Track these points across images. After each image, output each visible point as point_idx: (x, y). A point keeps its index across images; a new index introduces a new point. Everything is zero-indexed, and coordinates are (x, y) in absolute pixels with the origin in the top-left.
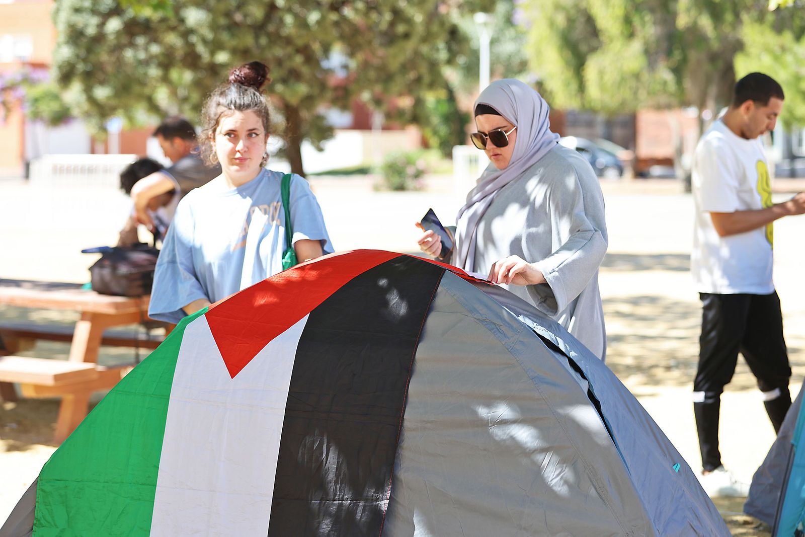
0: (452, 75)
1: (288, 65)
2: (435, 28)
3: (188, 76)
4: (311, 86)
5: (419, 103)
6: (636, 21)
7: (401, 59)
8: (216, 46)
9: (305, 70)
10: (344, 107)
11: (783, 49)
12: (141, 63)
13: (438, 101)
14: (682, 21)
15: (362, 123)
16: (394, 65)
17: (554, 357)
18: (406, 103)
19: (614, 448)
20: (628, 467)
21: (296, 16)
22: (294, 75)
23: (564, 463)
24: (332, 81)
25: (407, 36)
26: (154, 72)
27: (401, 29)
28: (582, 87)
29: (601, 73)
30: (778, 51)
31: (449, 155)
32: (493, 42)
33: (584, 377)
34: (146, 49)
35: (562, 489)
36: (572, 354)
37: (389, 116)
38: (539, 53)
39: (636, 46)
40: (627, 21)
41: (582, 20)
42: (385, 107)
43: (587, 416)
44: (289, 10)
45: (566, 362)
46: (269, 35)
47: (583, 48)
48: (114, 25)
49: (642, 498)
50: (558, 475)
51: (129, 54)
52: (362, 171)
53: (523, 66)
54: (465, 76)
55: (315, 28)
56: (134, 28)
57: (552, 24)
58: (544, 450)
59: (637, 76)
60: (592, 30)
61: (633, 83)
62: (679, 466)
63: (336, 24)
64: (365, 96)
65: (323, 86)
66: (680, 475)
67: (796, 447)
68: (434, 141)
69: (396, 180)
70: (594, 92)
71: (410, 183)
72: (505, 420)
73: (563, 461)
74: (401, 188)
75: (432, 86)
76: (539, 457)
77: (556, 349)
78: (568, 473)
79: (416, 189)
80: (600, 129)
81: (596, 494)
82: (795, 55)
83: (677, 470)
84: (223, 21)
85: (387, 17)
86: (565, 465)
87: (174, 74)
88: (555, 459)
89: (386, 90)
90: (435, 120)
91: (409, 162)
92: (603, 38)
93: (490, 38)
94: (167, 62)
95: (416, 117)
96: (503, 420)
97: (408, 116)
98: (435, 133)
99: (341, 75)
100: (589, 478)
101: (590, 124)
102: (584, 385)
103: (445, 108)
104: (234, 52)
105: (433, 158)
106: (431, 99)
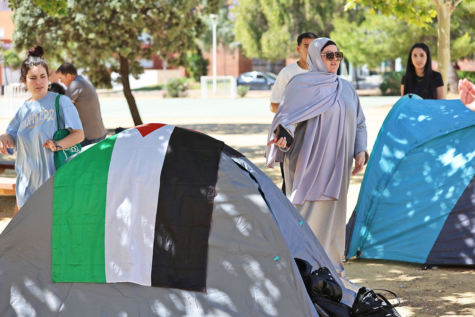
0: (199, 42)
1: (122, 38)
2: (190, 21)
3: (76, 45)
4: (133, 49)
5: (183, 55)
6: (285, 17)
7: (175, 35)
8: (89, 31)
9: (130, 41)
10: (148, 58)
11: (352, 30)
12: (53, 39)
13: (193, 55)
14: (308, 16)
15: (158, 66)
16: (171, 39)
17: (243, 172)
18: (177, 56)
19: (271, 214)
20: (278, 224)
21: (125, 16)
22: (125, 43)
23: (248, 222)
24: (143, 46)
25: (177, 24)
26: (59, 43)
27: (174, 21)
28: (259, 48)
29: (269, 41)
30: (350, 30)
31: (199, 80)
32: (218, 27)
33: (256, 182)
34: (56, 33)
35: (246, 234)
36: (251, 171)
37: (169, 62)
38: (239, 33)
39: (285, 28)
40: (281, 16)
41: (259, 15)
42: (168, 57)
43: (258, 199)
44: (122, 13)
45: (248, 175)
46: (113, 25)
47: (260, 29)
48: (41, 21)
49: (285, 238)
50: (245, 227)
51: (48, 35)
52: (158, 88)
53: (232, 38)
54: (205, 42)
55: (134, 21)
56: (50, 23)
57: (245, 18)
58: (239, 216)
59: (285, 42)
60: (264, 21)
61: (283, 45)
62: (302, 222)
63: (144, 19)
64: (158, 53)
65: (138, 48)
66: (303, 227)
67: (357, 213)
68: (191, 74)
69: (174, 92)
70: (265, 49)
71: (180, 93)
72: (220, 202)
73: (247, 221)
74: (176, 96)
75: (189, 48)
76: (236, 219)
77: (244, 169)
78: (249, 226)
79: (184, 96)
80: (269, 67)
81: (263, 236)
82: (358, 32)
83: (301, 224)
84: (92, 19)
85: (168, 16)
86: (248, 223)
87: (69, 44)
88: (244, 220)
89: (167, 50)
90: (192, 64)
91: (180, 84)
92: (269, 24)
93: (216, 25)
94: (65, 39)
95: (182, 63)
96: (219, 202)
97: (178, 62)
98: (192, 70)
99: (147, 43)
100: (260, 228)
101: (264, 65)
102: (257, 185)
103: (196, 58)
104: (97, 33)
105: (191, 81)
106: (189, 54)
